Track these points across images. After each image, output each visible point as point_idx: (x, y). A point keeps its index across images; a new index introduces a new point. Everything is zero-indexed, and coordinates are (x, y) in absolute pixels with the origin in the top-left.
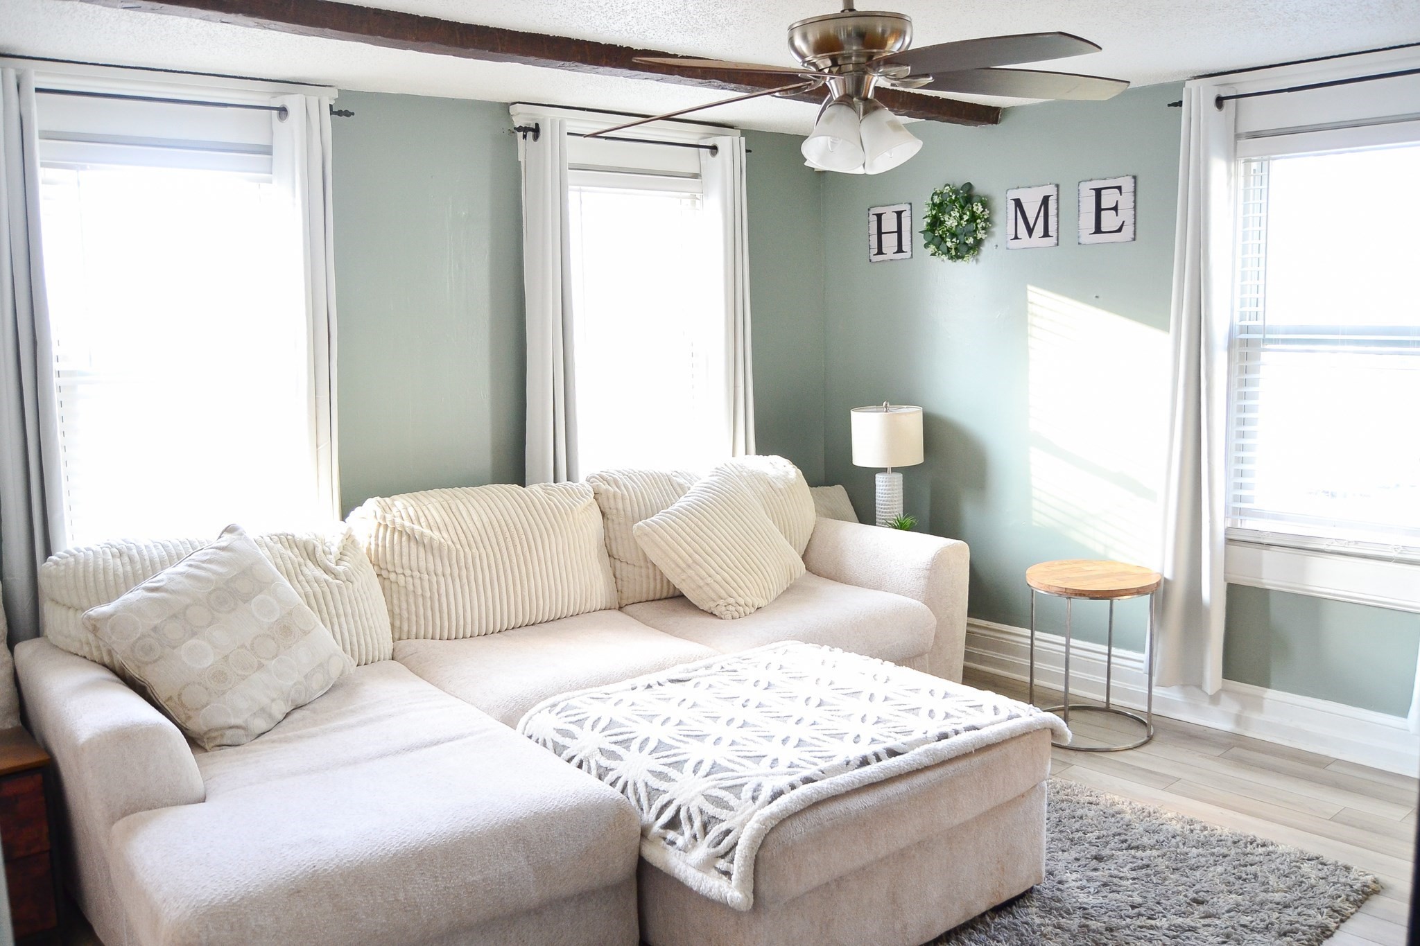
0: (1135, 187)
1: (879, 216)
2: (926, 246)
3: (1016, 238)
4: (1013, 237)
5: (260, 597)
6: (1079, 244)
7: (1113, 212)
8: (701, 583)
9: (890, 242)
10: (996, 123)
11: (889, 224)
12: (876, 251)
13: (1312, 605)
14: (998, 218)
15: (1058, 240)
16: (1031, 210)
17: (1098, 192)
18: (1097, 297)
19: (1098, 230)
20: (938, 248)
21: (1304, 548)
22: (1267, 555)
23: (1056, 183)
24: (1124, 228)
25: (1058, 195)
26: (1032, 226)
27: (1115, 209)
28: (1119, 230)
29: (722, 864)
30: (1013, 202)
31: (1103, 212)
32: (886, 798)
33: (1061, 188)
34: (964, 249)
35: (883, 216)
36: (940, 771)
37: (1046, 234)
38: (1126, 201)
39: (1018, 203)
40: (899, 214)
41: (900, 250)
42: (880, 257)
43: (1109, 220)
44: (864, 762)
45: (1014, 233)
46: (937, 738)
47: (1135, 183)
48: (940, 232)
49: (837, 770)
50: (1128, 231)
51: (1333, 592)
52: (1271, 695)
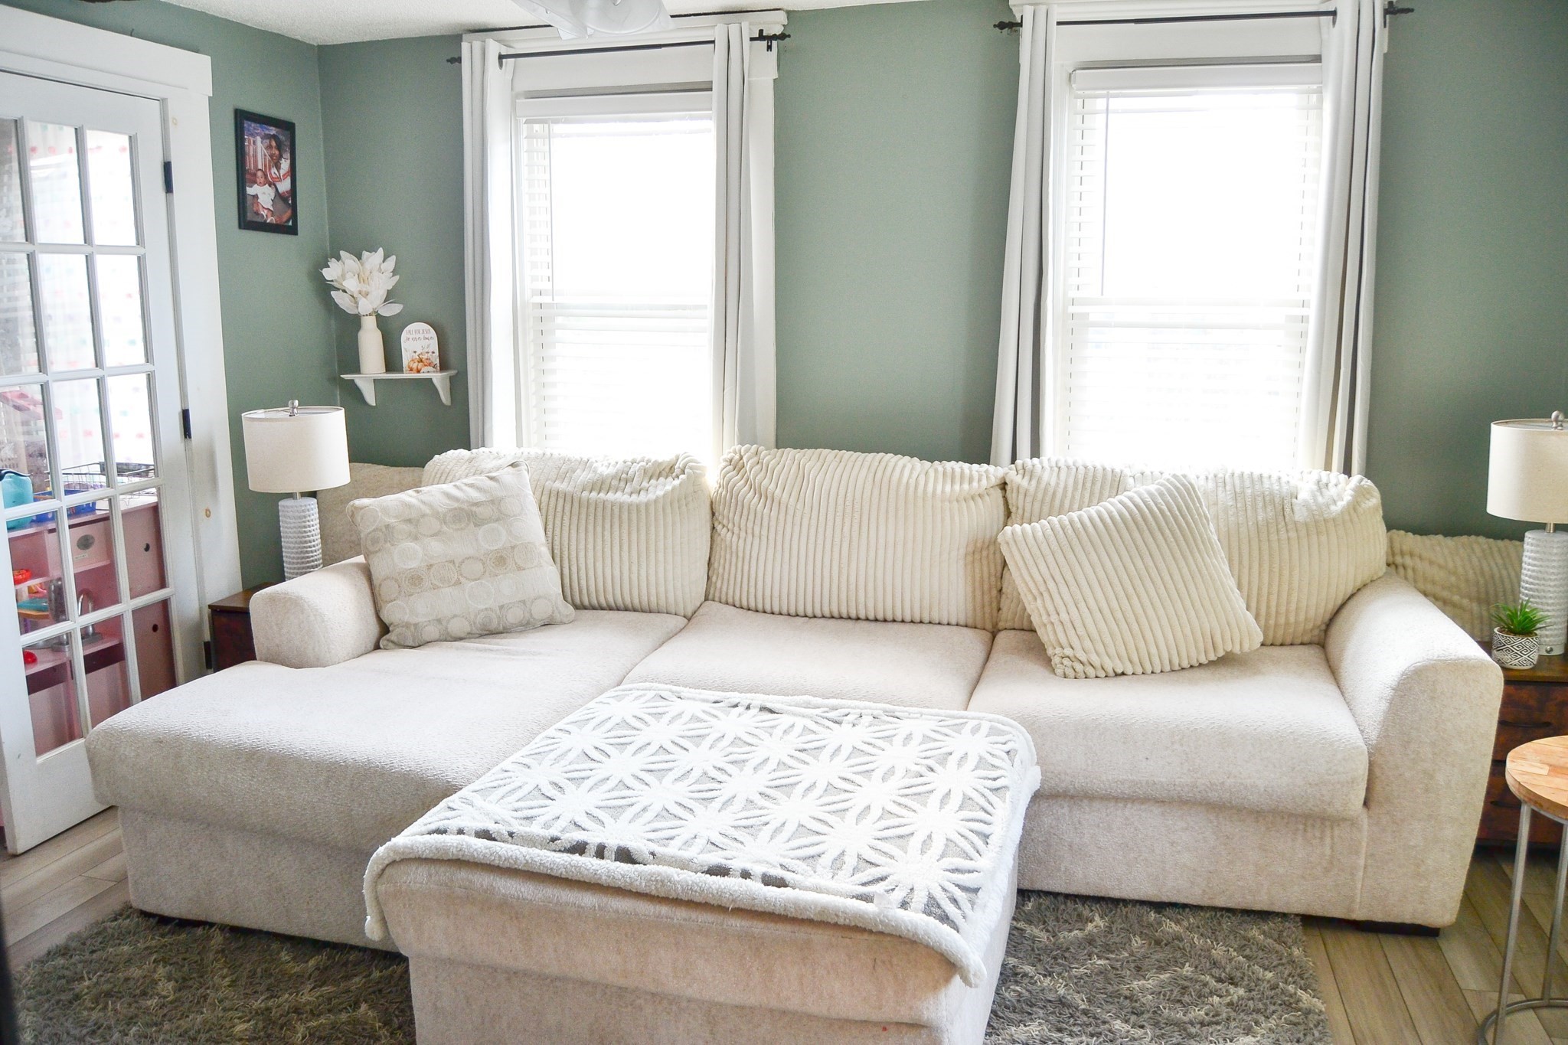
5: (495, 525)
8: (1045, 619)
32: (555, 901)
36: (664, 910)
44: (579, 848)
46: (706, 868)
49: (530, 841)
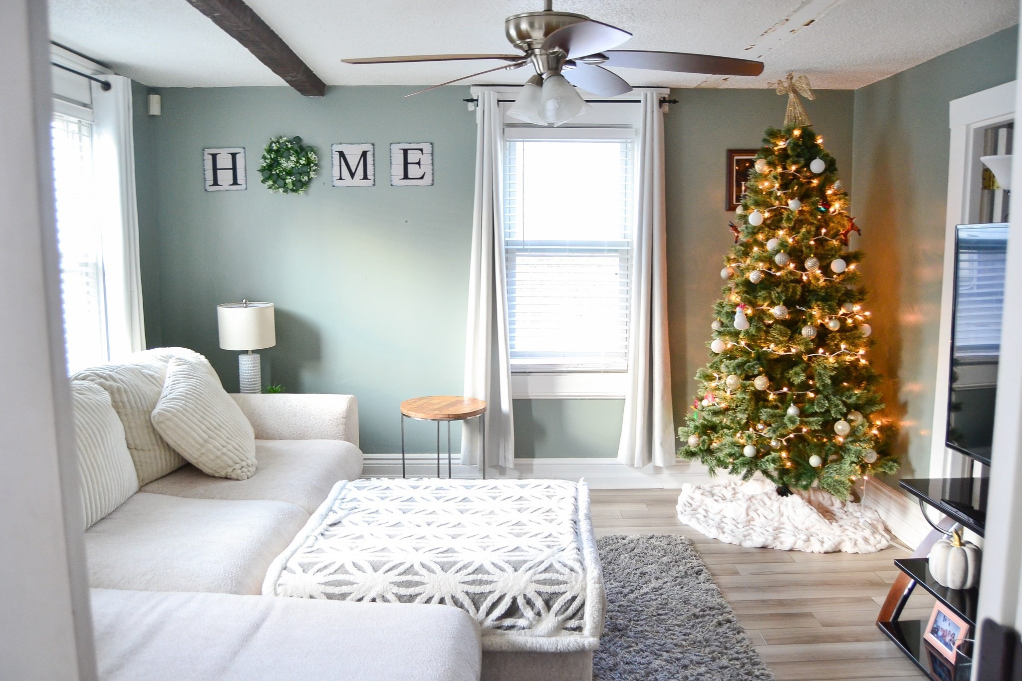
0: (432, 150)
1: (214, 156)
2: (263, 181)
3: (341, 179)
4: (339, 178)
6: (392, 185)
7: (417, 165)
8: (219, 453)
9: (225, 177)
10: (323, 96)
11: (224, 161)
12: (212, 183)
13: (557, 405)
14: (325, 163)
15: (374, 182)
16: (353, 161)
17: (405, 151)
18: (406, 222)
19: (406, 177)
20: (275, 182)
21: (552, 372)
22: (531, 379)
23: (373, 142)
24: (425, 176)
25: (374, 151)
26: (353, 172)
27: (419, 163)
28: (422, 178)
29: (573, 623)
30: (338, 153)
31: (409, 165)
33: (376, 147)
34: (299, 184)
35: (218, 156)
37: (365, 177)
38: (426, 159)
39: (342, 154)
40: (234, 155)
41: (235, 182)
42: (216, 188)
43: (413, 171)
45: (339, 175)
47: (432, 147)
48: (277, 171)
50: (428, 180)
51: (570, 394)
52: (536, 461)
